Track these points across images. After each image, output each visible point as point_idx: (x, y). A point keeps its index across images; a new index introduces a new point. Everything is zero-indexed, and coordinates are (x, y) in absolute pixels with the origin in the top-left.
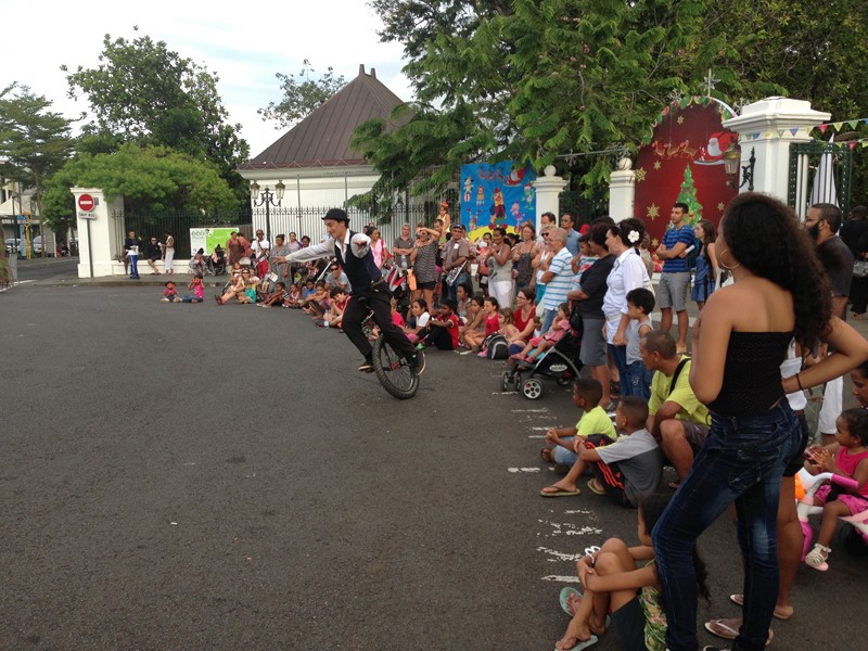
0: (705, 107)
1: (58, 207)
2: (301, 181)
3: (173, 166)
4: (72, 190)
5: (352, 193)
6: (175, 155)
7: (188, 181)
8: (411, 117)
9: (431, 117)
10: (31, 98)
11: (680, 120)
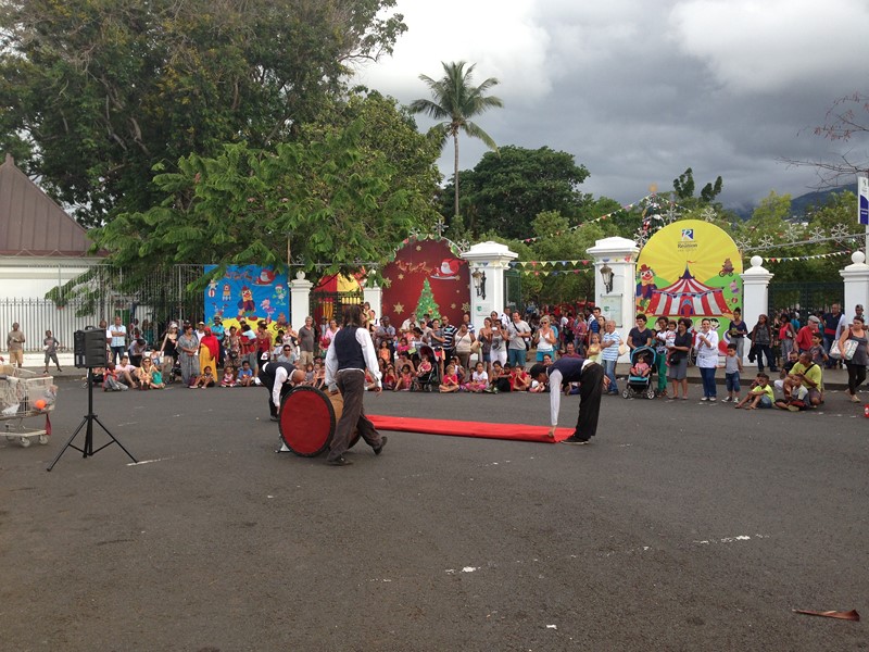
0: (437, 242)
11: (419, 248)
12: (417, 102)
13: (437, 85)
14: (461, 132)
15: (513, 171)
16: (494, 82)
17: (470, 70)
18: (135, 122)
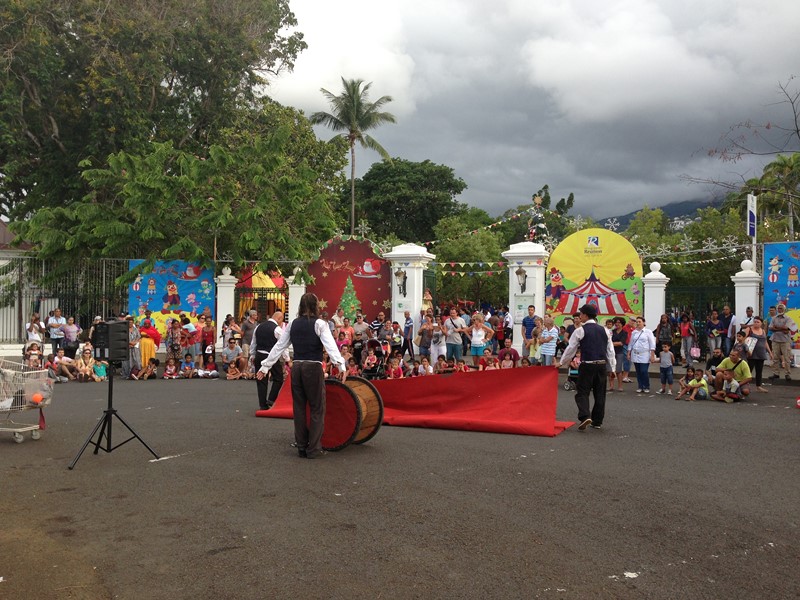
0: (361, 242)
11: (342, 248)
12: (316, 114)
13: (336, 100)
14: (357, 143)
15: (399, 181)
16: (389, 99)
17: (366, 88)
18: (52, 120)
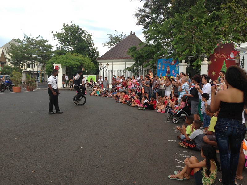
0: (230, 44)
1: (49, 69)
2: (113, 63)
3: (80, 59)
4: (53, 65)
5: (127, 66)
6: (80, 56)
7: (83, 63)
8: (144, 46)
9: (150, 46)
10: (43, 40)
11: (222, 47)
